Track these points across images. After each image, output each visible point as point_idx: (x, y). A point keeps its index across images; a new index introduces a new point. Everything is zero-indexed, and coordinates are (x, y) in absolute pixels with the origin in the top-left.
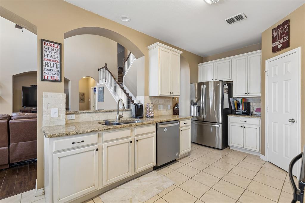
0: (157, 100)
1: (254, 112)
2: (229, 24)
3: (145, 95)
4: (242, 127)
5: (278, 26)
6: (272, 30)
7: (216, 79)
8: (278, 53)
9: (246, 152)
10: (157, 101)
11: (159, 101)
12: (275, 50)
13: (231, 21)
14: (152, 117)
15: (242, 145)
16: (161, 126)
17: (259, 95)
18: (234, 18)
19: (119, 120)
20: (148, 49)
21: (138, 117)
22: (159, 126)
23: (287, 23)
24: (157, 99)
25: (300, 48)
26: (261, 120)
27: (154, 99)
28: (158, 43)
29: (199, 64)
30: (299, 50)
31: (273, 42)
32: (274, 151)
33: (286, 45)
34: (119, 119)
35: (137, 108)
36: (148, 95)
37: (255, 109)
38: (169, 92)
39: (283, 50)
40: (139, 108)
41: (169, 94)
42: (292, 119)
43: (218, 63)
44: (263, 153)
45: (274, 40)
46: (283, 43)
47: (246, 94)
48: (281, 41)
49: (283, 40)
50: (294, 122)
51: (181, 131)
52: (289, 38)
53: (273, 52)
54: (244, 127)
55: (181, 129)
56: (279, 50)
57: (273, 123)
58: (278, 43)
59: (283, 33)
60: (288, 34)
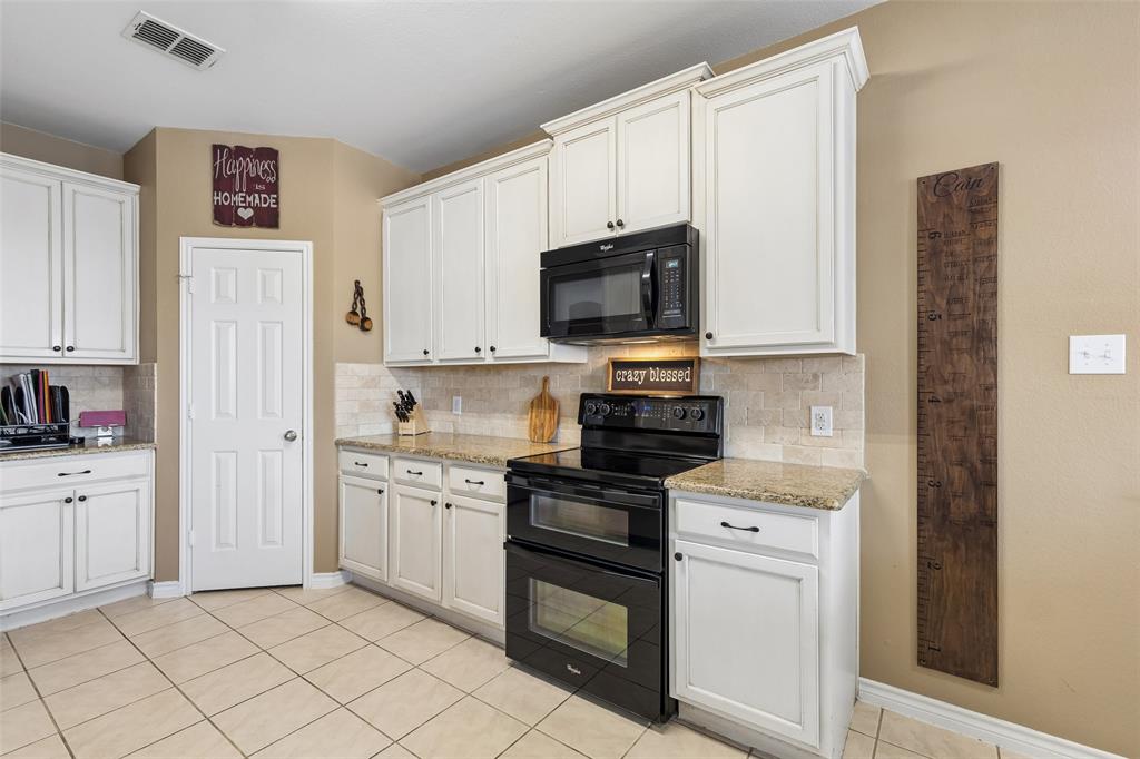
2: (135, 33)
4: (68, 501)
5: (238, 148)
6: (215, 147)
8: (236, 230)
9: (78, 610)
12: (225, 217)
15: (69, 584)
23: (270, 154)
25: (310, 244)
26: (153, 454)
30: (307, 247)
31: (217, 189)
32: (219, 545)
33: (268, 219)
39: (254, 230)
42: (290, 432)
45: (223, 184)
46: (257, 209)
47: (56, 348)
48: (250, 199)
49: (255, 200)
50: (294, 438)
52: (277, 203)
53: (216, 219)
54: (82, 499)
56: (243, 223)
57: (214, 455)
58: (238, 199)
59: (257, 179)
60: (273, 189)
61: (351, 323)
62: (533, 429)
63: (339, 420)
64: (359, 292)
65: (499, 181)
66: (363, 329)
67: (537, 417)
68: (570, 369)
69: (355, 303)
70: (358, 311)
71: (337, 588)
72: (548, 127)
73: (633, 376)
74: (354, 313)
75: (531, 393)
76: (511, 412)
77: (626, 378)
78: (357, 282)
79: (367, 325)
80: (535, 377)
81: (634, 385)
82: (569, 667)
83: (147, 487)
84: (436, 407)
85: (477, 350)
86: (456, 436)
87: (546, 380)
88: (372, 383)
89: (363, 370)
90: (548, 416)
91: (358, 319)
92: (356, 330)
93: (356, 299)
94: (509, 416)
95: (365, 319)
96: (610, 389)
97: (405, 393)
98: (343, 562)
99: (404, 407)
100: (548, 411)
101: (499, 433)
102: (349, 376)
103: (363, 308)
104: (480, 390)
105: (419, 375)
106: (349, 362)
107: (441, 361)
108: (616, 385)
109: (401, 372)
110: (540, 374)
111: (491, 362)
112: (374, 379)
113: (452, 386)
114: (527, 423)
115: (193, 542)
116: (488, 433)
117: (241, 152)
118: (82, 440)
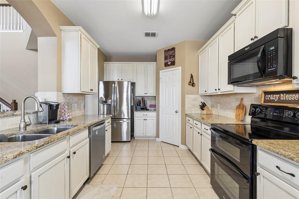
0: (70, 98)
1: (148, 108)
2: (145, 36)
3: (57, 92)
4: (144, 120)
5: (168, 49)
6: (165, 51)
7: (122, 80)
8: (168, 67)
9: (146, 139)
10: (71, 100)
11: (72, 99)
12: (166, 65)
13: (147, 35)
14: (70, 120)
15: (144, 134)
16: (94, 129)
17: (154, 95)
18: (150, 34)
19: (26, 130)
20: (61, 30)
21: (53, 122)
22: (92, 128)
23: (173, 49)
24: (71, 96)
25: (181, 67)
26: (156, 113)
27: (68, 97)
28: (80, 28)
29: (105, 62)
30: (180, 68)
31: (165, 59)
32: (165, 133)
33: (173, 63)
34: (26, 128)
35: (51, 109)
36: (61, 91)
37: (149, 105)
38: (90, 89)
39: (171, 66)
40: (55, 109)
41: (90, 91)
42: (177, 111)
43: (123, 65)
44: (158, 136)
45: (166, 58)
46: (171, 62)
47: (145, 94)
48: (170, 60)
49: (171, 60)
50: (177, 112)
51: (106, 131)
52: (175, 59)
53: (165, 66)
54: (146, 120)
55: (106, 129)
56: (169, 65)
57: (164, 114)
58: (168, 60)
59: (171, 55)
60: (174, 56)
61: (190, 85)
62: (237, 116)
63: (186, 109)
64: (192, 76)
65: (222, 36)
66: (193, 86)
67: (238, 112)
68: (250, 95)
69: (191, 79)
70: (192, 82)
71: (185, 150)
72: (233, 12)
73: (273, 97)
74: (190, 82)
75: (238, 103)
76: (232, 110)
77: (270, 98)
78: (191, 74)
79: (194, 85)
80: (239, 98)
81: (273, 101)
82: (224, 197)
83: (155, 119)
84: (214, 107)
85: (216, 90)
86: (218, 116)
87: (242, 99)
88: (195, 100)
89: (193, 96)
90: (241, 111)
91: (191, 84)
92: (191, 86)
93: (191, 78)
94: (232, 111)
95: (193, 83)
96: (263, 102)
97: (203, 102)
98: (187, 144)
99: (203, 106)
100: (242, 110)
101: (229, 116)
102: (189, 98)
103: (193, 81)
104: (224, 102)
105: (210, 98)
106: (189, 94)
107: (209, 93)
108: (265, 101)
109: (204, 97)
110: (240, 97)
111: (219, 93)
112: (196, 99)
113: (217, 101)
114: (235, 114)
115: (161, 131)
116: (226, 116)
117: (169, 50)
118: (148, 110)
